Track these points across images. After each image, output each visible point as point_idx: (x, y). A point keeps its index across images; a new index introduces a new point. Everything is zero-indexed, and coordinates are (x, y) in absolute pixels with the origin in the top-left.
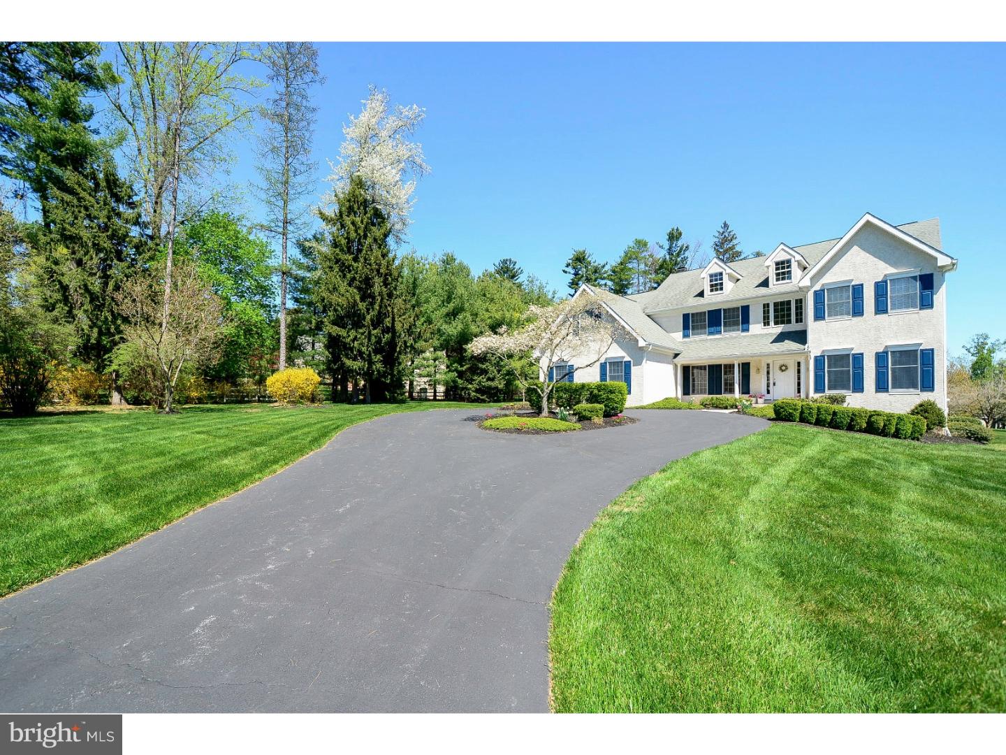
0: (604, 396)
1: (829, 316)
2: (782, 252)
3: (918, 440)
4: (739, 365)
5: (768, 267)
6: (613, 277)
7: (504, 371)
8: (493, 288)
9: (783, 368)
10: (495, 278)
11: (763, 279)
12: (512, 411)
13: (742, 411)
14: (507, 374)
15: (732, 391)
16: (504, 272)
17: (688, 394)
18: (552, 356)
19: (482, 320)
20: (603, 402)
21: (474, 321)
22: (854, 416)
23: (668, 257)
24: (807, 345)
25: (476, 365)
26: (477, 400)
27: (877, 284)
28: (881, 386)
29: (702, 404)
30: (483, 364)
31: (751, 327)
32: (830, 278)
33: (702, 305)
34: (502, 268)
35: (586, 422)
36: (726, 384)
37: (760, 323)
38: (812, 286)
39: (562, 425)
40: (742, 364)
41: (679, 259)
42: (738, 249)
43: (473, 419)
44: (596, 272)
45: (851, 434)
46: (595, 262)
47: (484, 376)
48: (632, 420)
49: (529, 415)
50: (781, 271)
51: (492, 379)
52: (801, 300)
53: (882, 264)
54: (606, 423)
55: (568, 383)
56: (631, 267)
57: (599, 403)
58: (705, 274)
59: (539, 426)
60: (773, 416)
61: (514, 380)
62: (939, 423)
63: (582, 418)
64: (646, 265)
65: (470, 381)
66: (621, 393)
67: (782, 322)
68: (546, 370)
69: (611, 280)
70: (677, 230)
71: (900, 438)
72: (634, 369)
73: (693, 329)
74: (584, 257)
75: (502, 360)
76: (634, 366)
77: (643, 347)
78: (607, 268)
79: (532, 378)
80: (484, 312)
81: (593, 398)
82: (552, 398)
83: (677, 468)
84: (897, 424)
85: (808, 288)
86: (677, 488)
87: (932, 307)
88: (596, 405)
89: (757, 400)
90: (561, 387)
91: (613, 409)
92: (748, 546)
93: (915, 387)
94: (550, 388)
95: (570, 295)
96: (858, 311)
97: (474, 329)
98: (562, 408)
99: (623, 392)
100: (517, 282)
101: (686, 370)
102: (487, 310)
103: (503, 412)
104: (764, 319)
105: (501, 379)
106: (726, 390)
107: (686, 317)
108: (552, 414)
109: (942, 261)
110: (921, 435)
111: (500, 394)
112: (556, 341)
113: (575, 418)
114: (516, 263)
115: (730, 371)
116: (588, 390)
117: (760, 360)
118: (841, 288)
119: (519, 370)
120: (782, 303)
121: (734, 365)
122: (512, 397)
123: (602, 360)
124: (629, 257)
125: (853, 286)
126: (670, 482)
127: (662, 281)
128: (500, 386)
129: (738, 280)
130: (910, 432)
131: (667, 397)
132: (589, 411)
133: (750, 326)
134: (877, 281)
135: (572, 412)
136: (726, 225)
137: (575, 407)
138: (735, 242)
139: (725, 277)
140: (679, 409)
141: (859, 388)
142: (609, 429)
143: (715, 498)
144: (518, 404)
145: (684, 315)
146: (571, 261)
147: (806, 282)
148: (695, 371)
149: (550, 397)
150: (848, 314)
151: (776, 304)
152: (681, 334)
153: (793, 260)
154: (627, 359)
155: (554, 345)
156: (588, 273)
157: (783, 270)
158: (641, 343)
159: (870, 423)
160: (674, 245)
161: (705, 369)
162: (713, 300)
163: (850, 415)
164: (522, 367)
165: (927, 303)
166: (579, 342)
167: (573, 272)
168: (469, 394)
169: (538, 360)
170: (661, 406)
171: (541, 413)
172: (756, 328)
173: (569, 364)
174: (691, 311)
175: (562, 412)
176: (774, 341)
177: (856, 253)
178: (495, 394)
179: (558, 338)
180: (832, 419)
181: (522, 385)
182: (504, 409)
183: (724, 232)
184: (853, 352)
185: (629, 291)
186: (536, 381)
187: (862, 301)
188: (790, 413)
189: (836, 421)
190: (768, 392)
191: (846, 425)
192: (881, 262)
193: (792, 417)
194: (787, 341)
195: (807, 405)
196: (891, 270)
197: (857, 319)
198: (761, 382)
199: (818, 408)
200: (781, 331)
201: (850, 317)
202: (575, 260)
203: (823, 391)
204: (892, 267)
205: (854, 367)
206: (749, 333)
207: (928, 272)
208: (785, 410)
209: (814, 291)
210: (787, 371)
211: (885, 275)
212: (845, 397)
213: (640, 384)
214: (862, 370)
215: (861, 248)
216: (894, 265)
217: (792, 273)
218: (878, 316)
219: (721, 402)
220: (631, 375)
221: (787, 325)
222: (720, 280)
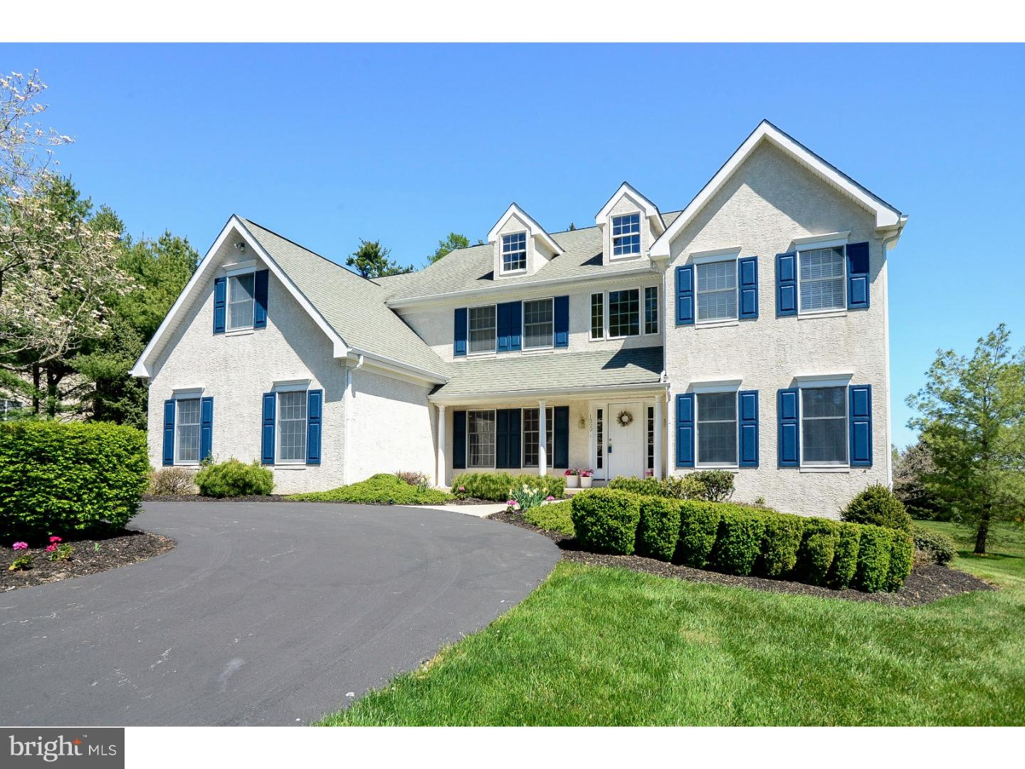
1: (700, 317)
2: (625, 199)
4: (548, 411)
5: (602, 228)
9: (625, 419)
11: (597, 253)
13: (517, 510)
15: (535, 462)
17: (463, 466)
22: (770, 535)
24: (663, 373)
27: (779, 259)
28: (787, 458)
30: (117, 401)
31: (573, 337)
32: (702, 244)
33: (489, 294)
36: (527, 448)
37: (587, 331)
38: (672, 258)
40: (555, 408)
50: (622, 235)
52: (655, 287)
53: (786, 221)
58: (496, 235)
60: (570, 531)
67: (624, 332)
71: (865, 589)
72: (328, 409)
73: (472, 340)
76: (326, 402)
77: (343, 359)
84: (859, 557)
85: (666, 261)
87: (867, 307)
89: (579, 481)
93: (841, 458)
96: (748, 311)
101: (459, 418)
104: (594, 324)
106: (527, 460)
107: (460, 314)
109: (885, 218)
110: (904, 576)
115: (533, 423)
117: (586, 403)
118: (716, 264)
120: (625, 294)
121: (539, 409)
123: (267, 387)
125: (742, 261)
129: (556, 255)
130: (885, 571)
133: (571, 336)
134: (779, 252)
139: (530, 243)
140: (391, 503)
141: (750, 459)
145: (456, 311)
146: (355, 257)
147: (662, 248)
148: (475, 420)
150: (733, 315)
151: (614, 296)
152: (450, 348)
153: (642, 216)
154: (315, 385)
157: (626, 233)
158: (340, 351)
161: (492, 419)
162: (508, 285)
163: (760, 532)
165: (859, 301)
172: (580, 340)
173: (204, 395)
174: (469, 305)
176: (609, 365)
177: (747, 201)
180: (716, 547)
184: (741, 389)
187: (756, 290)
188: (611, 530)
189: (727, 550)
190: (600, 465)
191: (749, 563)
192: (786, 217)
193: (616, 539)
194: (630, 366)
195: (657, 504)
196: (802, 233)
197: (747, 325)
198: (587, 446)
199: (682, 514)
200: (619, 349)
201: (735, 321)
202: (362, 257)
203: (690, 464)
204: (804, 227)
205: (743, 419)
206: (569, 350)
207: (860, 241)
208: (598, 520)
209: (677, 268)
210: (632, 425)
211: (792, 242)
212: (731, 477)
213: (340, 444)
214: (757, 425)
215: (754, 190)
216: (806, 223)
217: (641, 240)
218: (781, 320)
219: (493, 486)
220: (320, 423)
221: (630, 336)
222: (520, 249)
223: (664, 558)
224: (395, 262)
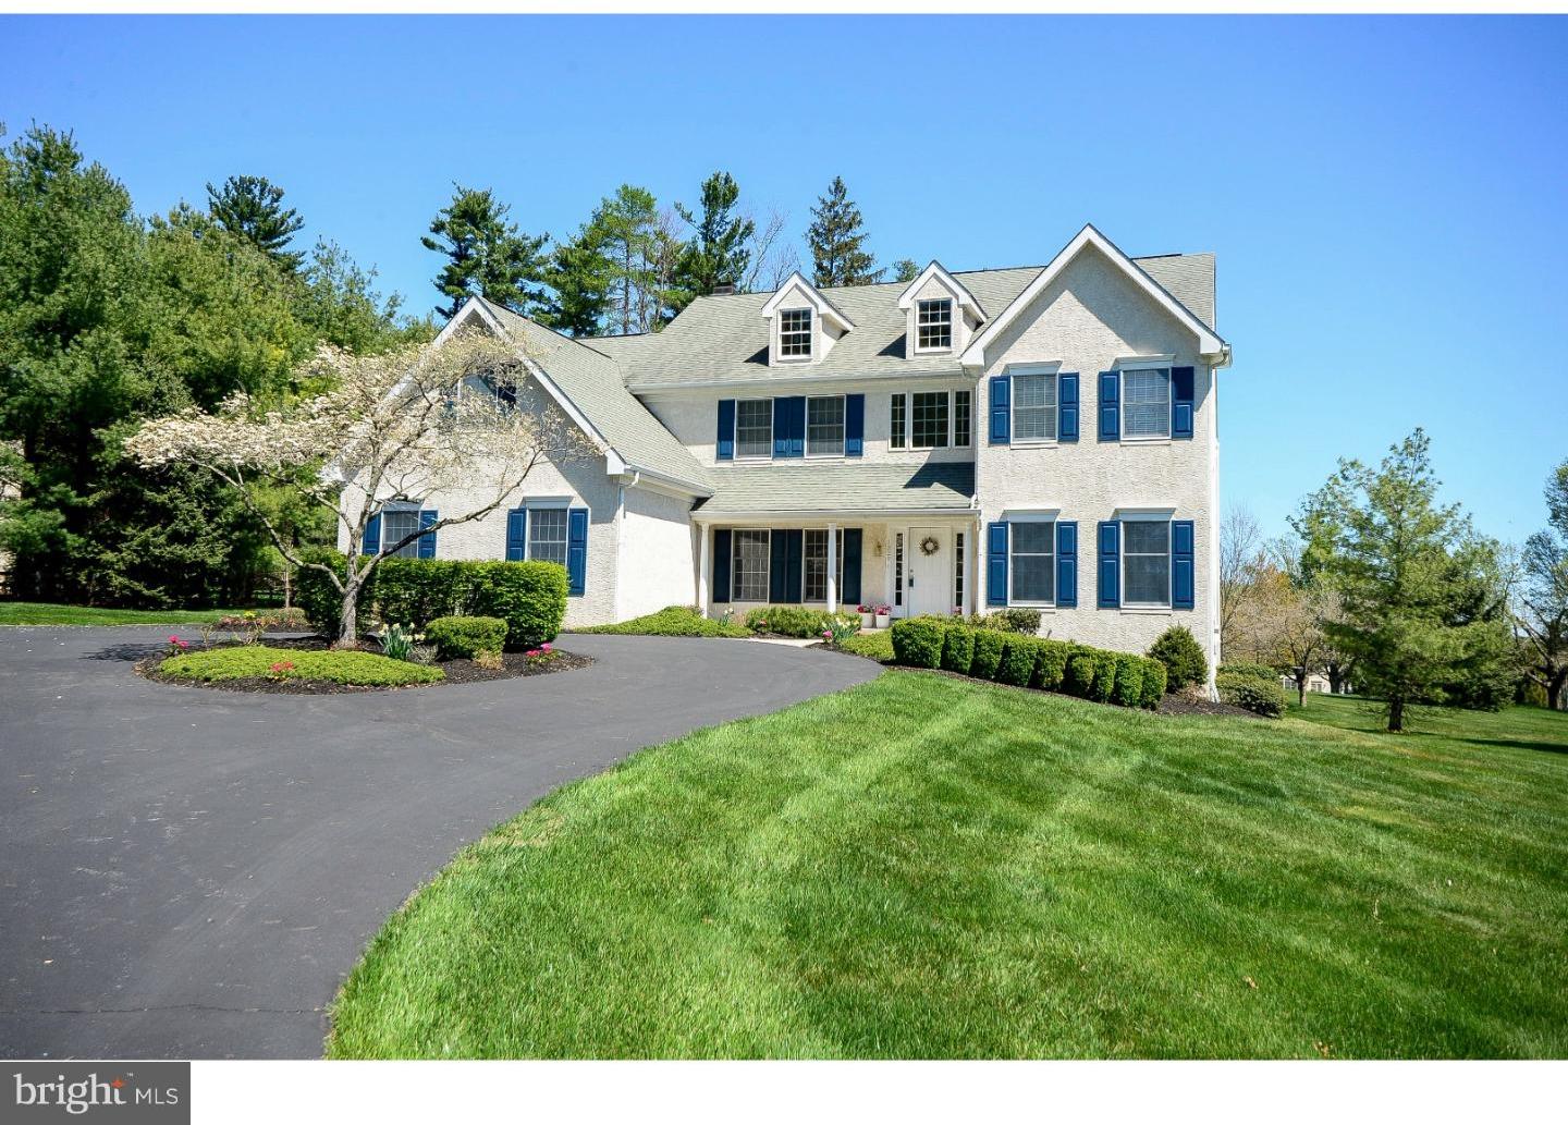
0: (508, 598)
1: (1016, 436)
2: (934, 280)
3: (1153, 708)
4: (838, 533)
5: (905, 311)
6: (560, 279)
7: (228, 514)
8: (202, 264)
9: (929, 546)
10: (212, 237)
11: (893, 339)
12: (249, 635)
13: (832, 641)
14: (235, 527)
15: (821, 596)
16: (242, 217)
17: (723, 600)
18: (375, 484)
19: (162, 358)
20: (506, 612)
21: (135, 357)
22: (1041, 656)
23: (701, 245)
24: (974, 497)
25: (134, 491)
26: (135, 602)
27: (1102, 375)
28: (1107, 599)
29: (749, 626)
31: (868, 446)
32: (1022, 354)
33: (763, 383)
34: (236, 203)
35: (458, 663)
36: (810, 579)
37: (885, 439)
38: (986, 368)
39: (389, 669)
40: (846, 530)
41: (728, 255)
42: (864, 248)
43: (127, 654)
44: (514, 256)
45: (1032, 695)
46: (513, 231)
47: (158, 528)
48: (578, 661)
49: (300, 644)
50: (930, 324)
51: (189, 539)
52: (968, 393)
53: (1110, 336)
54: (509, 666)
55: (416, 560)
56: (608, 256)
57: (496, 615)
58: (773, 310)
59: (331, 672)
60: (890, 654)
61: (260, 543)
62: (1196, 674)
63: (449, 653)
64: (647, 258)
65: (113, 541)
66: (552, 591)
67: (930, 443)
68: (355, 523)
69: (556, 285)
70: (727, 180)
71: (1121, 704)
72: (594, 532)
73: (741, 440)
74: (484, 213)
75: (223, 483)
76: (592, 523)
77: (616, 477)
78: (546, 250)
79: (315, 541)
80: (170, 334)
81: (482, 603)
82: (372, 598)
83: (650, 762)
84: (1116, 677)
85: (981, 370)
86: (640, 800)
87: (1191, 437)
88: (485, 619)
89: (874, 619)
90: (393, 570)
91: (531, 630)
92: (748, 897)
93: (1163, 598)
94: (366, 571)
95: (440, 310)
96: (1068, 432)
97: (132, 380)
98: (397, 626)
99: (556, 588)
100: (280, 251)
101: (722, 537)
102: (181, 329)
103: (223, 636)
104: (894, 430)
105: (216, 540)
106: (809, 593)
107: (725, 408)
108: (369, 641)
109: (1209, 345)
110: (1158, 697)
111: (212, 583)
112: (390, 446)
113: (428, 653)
114: (280, 195)
115: (820, 548)
116: (468, 580)
117: (883, 526)
118: (1034, 378)
119: (277, 514)
120: (930, 397)
121: (827, 532)
122: (249, 593)
123: (514, 502)
124: (603, 231)
125: (1062, 376)
126: (628, 791)
127: (685, 305)
128: (214, 561)
129: (845, 332)
130: (1138, 691)
131: (670, 605)
132: (466, 634)
133: (865, 444)
134: (1102, 370)
135: (422, 637)
136: (839, 188)
137: (430, 625)
138: (857, 231)
139: (816, 323)
140: (698, 635)
141: (1068, 599)
142: (518, 681)
143: (713, 818)
144: (269, 616)
145: (721, 403)
146: (446, 218)
147: (975, 357)
148: (743, 543)
149: (363, 597)
150: (1051, 435)
151: (918, 398)
152: (712, 449)
153: (954, 304)
154: (579, 503)
155: (381, 459)
156: (495, 256)
157: (936, 323)
158: (615, 467)
159: (1070, 672)
160: (718, 218)
161: (765, 540)
162: (787, 374)
163: (1034, 653)
164: (285, 508)
165: (1183, 429)
166: (451, 455)
167: (452, 248)
168: (104, 581)
169: (334, 492)
170: (656, 626)
171: (337, 638)
172: (877, 449)
173: (424, 507)
174: (737, 397)
175: (394, 635)
176: (912, 484)
178: (196, 585)
179: (390, 442)
180: (1002, 663)
181: (284, 560)
182: (223, 626)
183: (834, 204)
184: (1059, 519)
185: (602, 322)
186: (328, 551)
187: (1077, 409)
188: (923, 649)
189: (1010, 666)
190: (899, 602)
191: (1026, 677)
192: (1110, 331)
193: (927, 656)
194: (936, 485)
195: (956, 630)
196: (1126, 352)
197: (1067, 448)
198: (884, 578)
199: (976, 638)
200: (924, 462)
201: (1054, 443)
202: (460, 218)
203: (1002, 601)
204: (1128, 344)
205: (1060, 552)
206: (863, 461)
207: (1185, 365)
208: (913, 642)
209: (991, 378)
210: (937, 555)
211: (1116, 360)
212: (1037, 616)
213: (609, 570)
214: (1075, 560)
215: (1076, 297)
216: (1132, 340)
217: (953, 331)
218: (1103, 445)
219: (793, 621)
220: (584, 547)
221: (937, 448)
222: (804, 329)
223: (962, 672)
224: (516, 227)
